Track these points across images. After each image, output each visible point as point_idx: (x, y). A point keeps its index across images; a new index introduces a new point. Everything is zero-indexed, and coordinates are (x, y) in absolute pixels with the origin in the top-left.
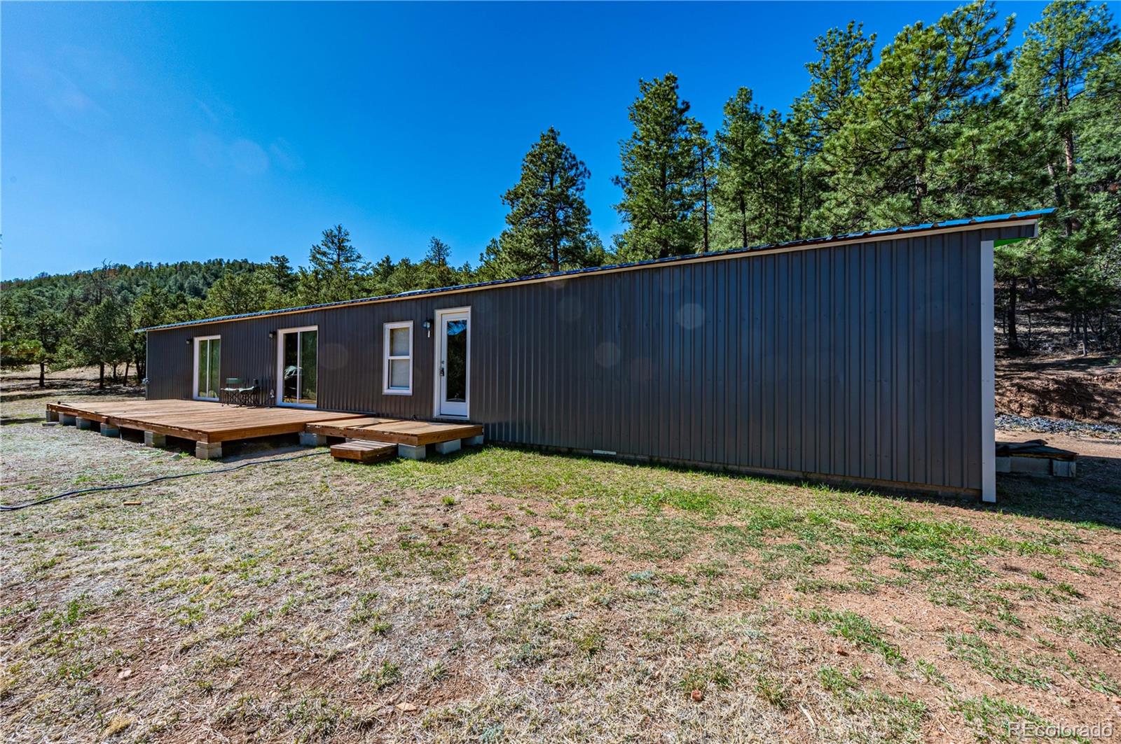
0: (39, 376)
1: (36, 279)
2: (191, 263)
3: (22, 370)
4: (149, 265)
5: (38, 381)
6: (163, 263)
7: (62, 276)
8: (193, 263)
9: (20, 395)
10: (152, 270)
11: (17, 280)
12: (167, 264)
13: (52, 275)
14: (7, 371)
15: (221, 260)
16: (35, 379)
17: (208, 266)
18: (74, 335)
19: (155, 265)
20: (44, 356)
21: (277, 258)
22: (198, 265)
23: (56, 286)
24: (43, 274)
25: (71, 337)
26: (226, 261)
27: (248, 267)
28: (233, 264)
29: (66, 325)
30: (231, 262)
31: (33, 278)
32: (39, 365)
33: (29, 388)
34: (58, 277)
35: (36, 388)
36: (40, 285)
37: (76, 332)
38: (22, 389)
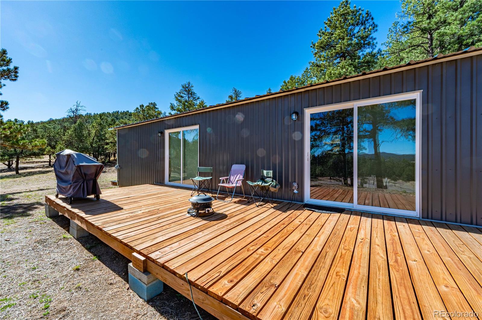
0: (49, 161)
1: (48, 121)
2: (106, 113)
3: (40, 158)
4: (90, 114)
5: (48, 163)
6: (96, 113)
7: (58, 120)
8: (107, 112)
9: (39, 171)
10: (91, 116)
11: (41, 122)
12: (97, 114)
13: (54, 119)
14: (33, 159)
15: (118, 111)
16: (47, 162)
17: (113, 114)
18: (64, 140)
19: (93, 114)
20: (50, 151)
21: (152, 103)
22: (109, 114)
23: (56, 123)
24: (51, 119)
25: (63, 141)
26: (120, 112)
27: (129, 114)
28: (123, 113)
29: (60, 135)
30: (122, 112)
31: (47, 120)
32: (48, 156)
33: (43, 167)
34: (56, 120)
35: (47, 167)
36: (50, 123)
37: (65, 138)
38: (40, 168)
